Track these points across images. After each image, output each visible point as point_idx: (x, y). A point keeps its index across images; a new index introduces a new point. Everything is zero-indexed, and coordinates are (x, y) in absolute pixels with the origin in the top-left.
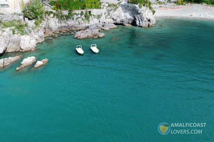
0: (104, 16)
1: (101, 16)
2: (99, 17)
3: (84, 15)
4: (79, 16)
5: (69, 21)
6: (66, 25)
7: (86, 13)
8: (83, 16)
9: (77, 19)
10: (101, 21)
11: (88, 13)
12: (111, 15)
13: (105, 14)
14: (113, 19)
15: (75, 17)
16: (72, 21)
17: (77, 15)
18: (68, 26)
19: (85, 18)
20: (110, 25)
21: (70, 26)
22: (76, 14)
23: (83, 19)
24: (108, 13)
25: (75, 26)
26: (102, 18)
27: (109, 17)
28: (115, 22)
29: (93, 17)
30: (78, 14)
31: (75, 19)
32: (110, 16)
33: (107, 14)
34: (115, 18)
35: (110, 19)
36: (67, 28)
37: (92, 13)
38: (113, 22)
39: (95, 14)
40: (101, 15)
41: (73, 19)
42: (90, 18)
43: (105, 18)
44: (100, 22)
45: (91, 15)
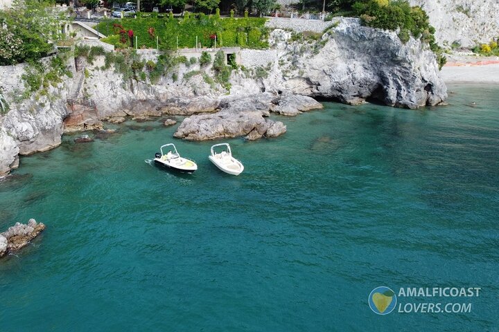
0: (277, 71)
1: (268, 72)
2: (261, 74)
3: (211, 66)
4: (196, 67)
5: (161, 84)
6: (151, 96)
7: (219, 59)
8: (208, 70)
9: (187, 77)
10: (268, 88)
11: (226, 62)
12: (301, 66)
13: (282, 63)
14: (308, 80)
15: (182, 70)
16: (171, 84)
17: (188, 65)
18: (158, 99)
19: (216, 75)
20: (298, 99)
21: (164, 101)
22: (183, 60)
23: (207, 80)
24: (290, 63)
25: (182, 100)
26: (271, 77)
27: (296, 73)
28: (316, 91)
29: (241, 72)
30: (193, 61)
31: (180, 76)
32: (298, 70)
33: (288, 65)
34: (314, 76)
35: (297, 81)
36: (154, 105)
37: (238, 61)
38: (309, 92)
39: (247, 65)
40: (268, 69)
41: (174, 78)
42: (233, 77)
43: (280, 78)
44: (263, 90)
45: (235, 67)
